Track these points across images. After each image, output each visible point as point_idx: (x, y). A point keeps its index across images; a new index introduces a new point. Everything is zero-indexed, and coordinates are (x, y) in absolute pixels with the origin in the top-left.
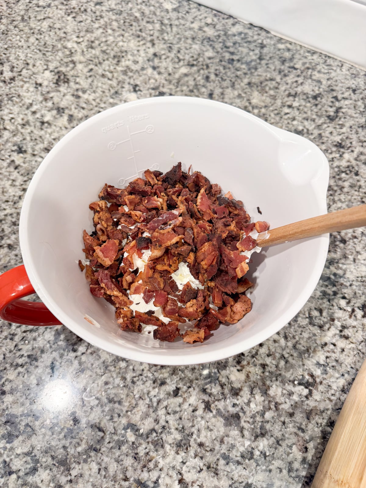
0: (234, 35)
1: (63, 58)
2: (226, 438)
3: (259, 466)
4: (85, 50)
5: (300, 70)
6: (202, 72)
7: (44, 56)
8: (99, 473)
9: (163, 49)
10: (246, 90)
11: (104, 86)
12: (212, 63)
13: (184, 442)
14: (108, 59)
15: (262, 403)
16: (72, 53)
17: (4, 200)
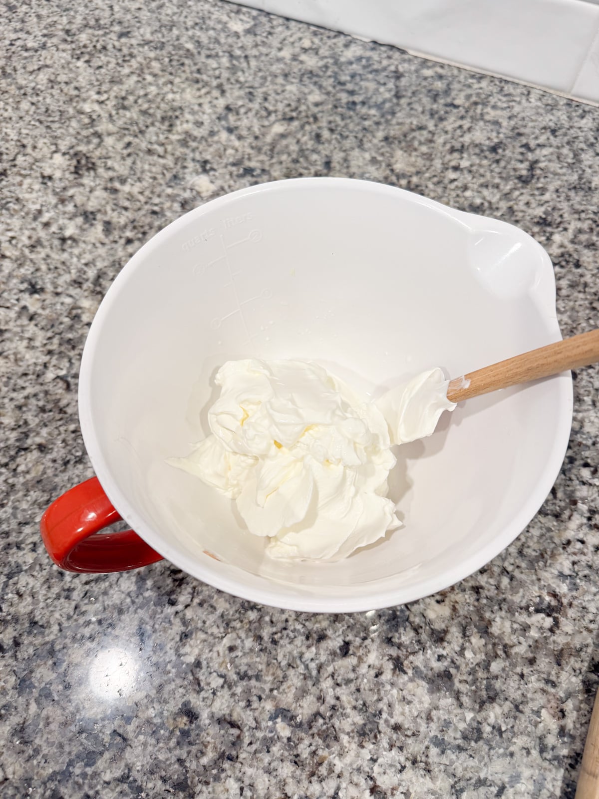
0: (351, 63)
1: (79, 130)
2: (434, 713)
3: (494, 749)
4: (114, 112)
5: (464, 107)
6: (307, 128)
7: (49, 131)
8: (241, 795)
9: (240, 98)
10: (383, 150)
11: (154, 169)
12: (323, 112)
13: (369, 726)
14: (153, 124)
15: (482, 649)
16: (93, 120)
17: (20, 374)
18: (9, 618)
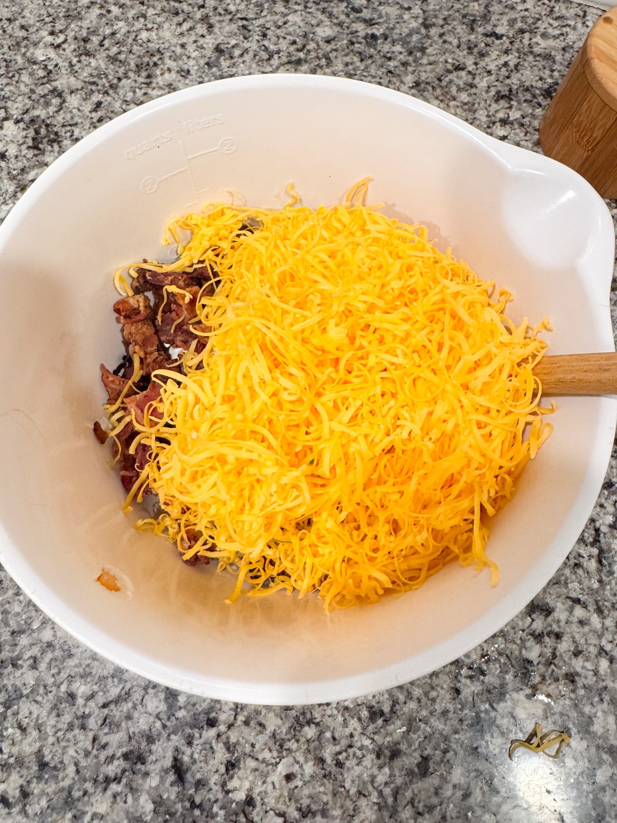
1: (33, 87)
4: (75, 60)
9: (232, 34)
12: (336, 50)
14: (126, 75)
15: (585, 754)
16: (50, 72)
18: (12, 760)
